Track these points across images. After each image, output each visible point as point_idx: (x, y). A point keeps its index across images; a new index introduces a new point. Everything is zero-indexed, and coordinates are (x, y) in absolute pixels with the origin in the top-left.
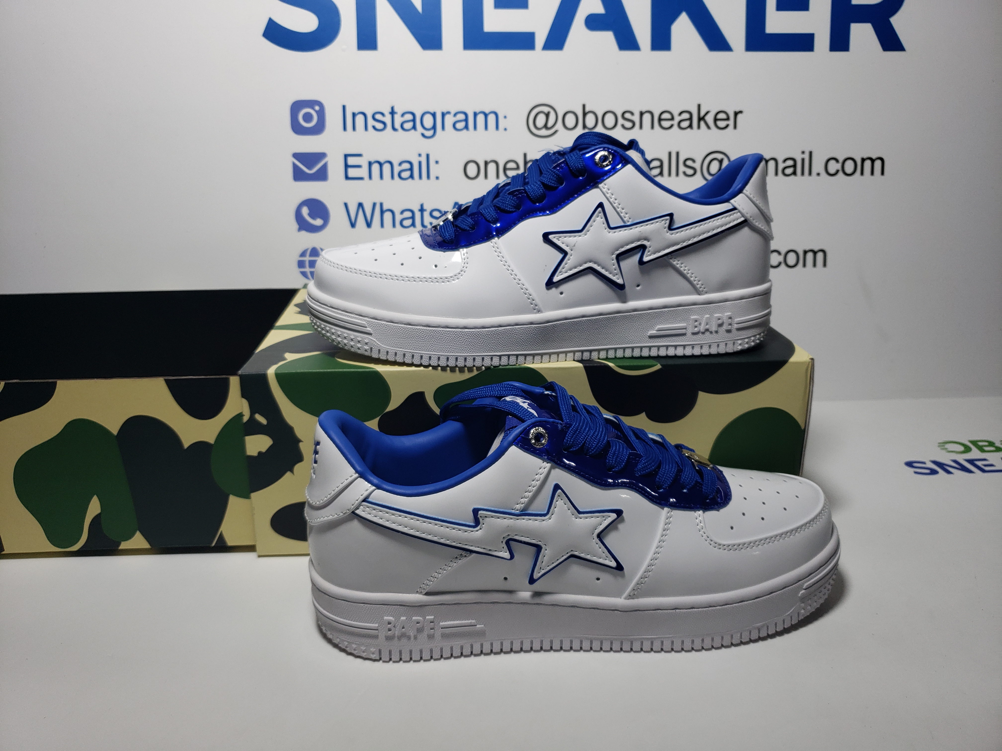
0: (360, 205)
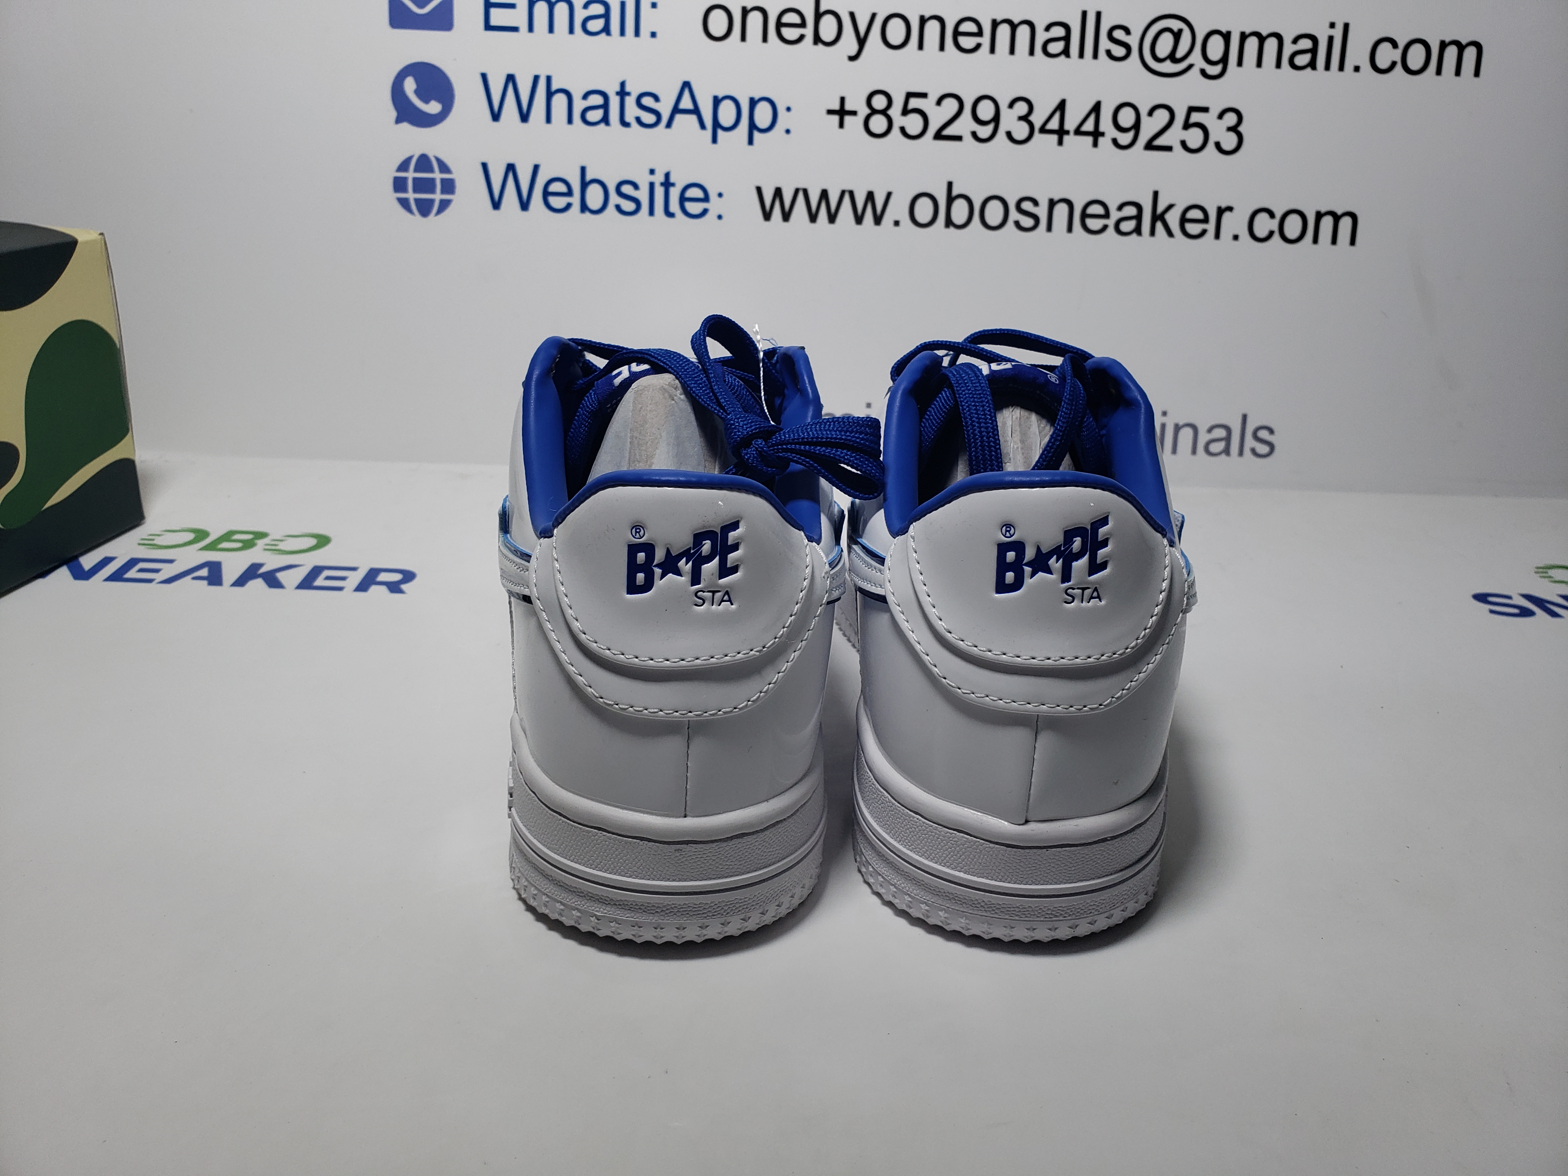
0: (511, 79)
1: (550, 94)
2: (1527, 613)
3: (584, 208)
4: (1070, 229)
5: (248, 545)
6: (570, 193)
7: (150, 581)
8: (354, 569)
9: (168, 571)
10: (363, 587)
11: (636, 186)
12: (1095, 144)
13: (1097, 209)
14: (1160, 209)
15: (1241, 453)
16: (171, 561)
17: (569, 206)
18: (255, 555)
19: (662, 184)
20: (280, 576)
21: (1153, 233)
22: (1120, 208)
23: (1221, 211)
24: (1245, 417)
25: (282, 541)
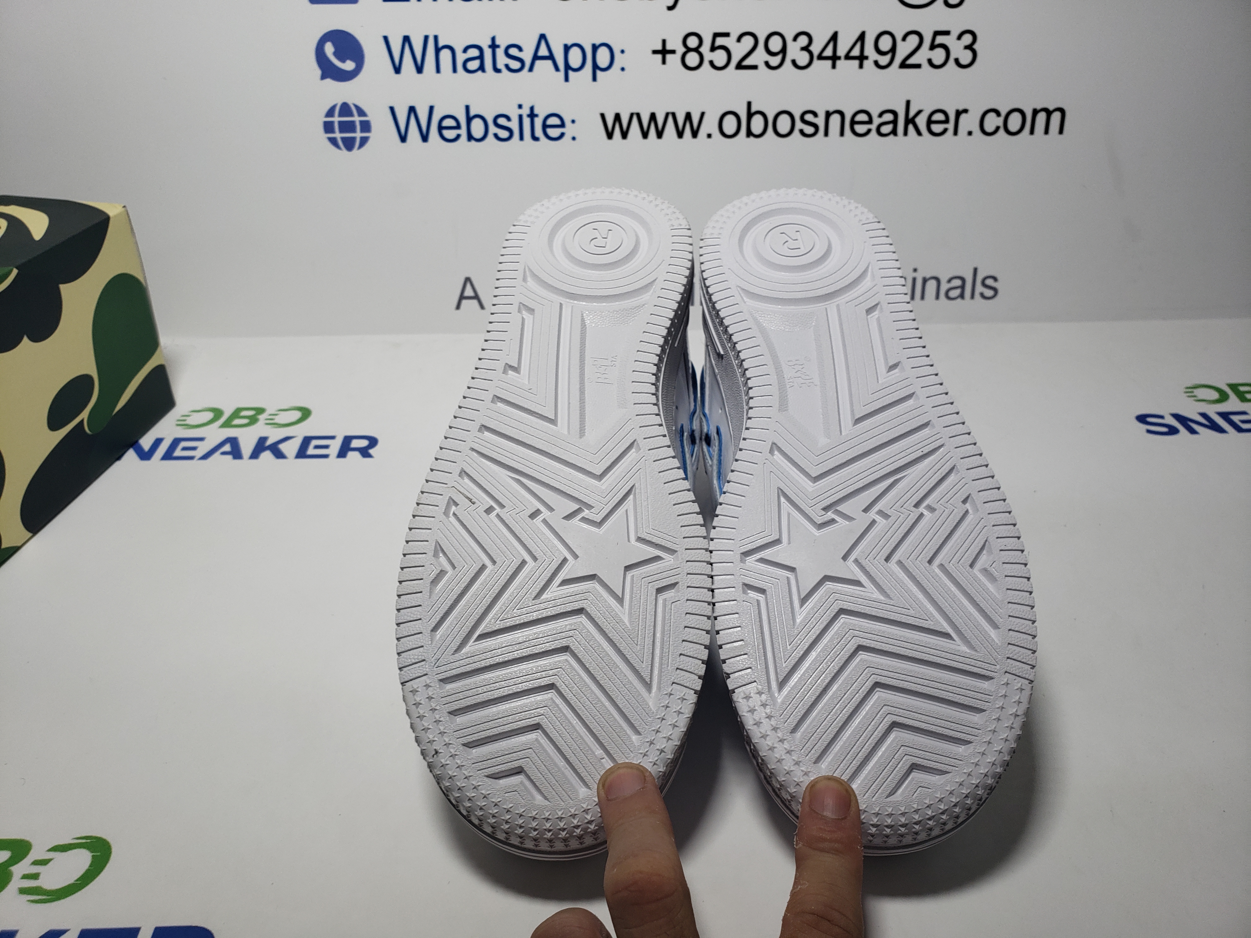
0: (406, 39)
1: (438, 50)
2: (1173, 431)
3: (470, 137)
4: (842, 134)
5: (253, 420)
6: (458, 127)
7: (191, 458)
8: (333, 438)
9: (203, 448)
10: (342, 454)
11: (508, 118)
12: (861, 66)
13: (862, 117)
14: (912, 114)
15: (973, 296)
16: (201, 439)
17: (458, 136)
18: (260, 430)
19: (529, 116)
20: (282, 447)
21: (906, 133)
22: (881, 115)
23: (958, 113)
24: (975, 270)
25: (276, 415)
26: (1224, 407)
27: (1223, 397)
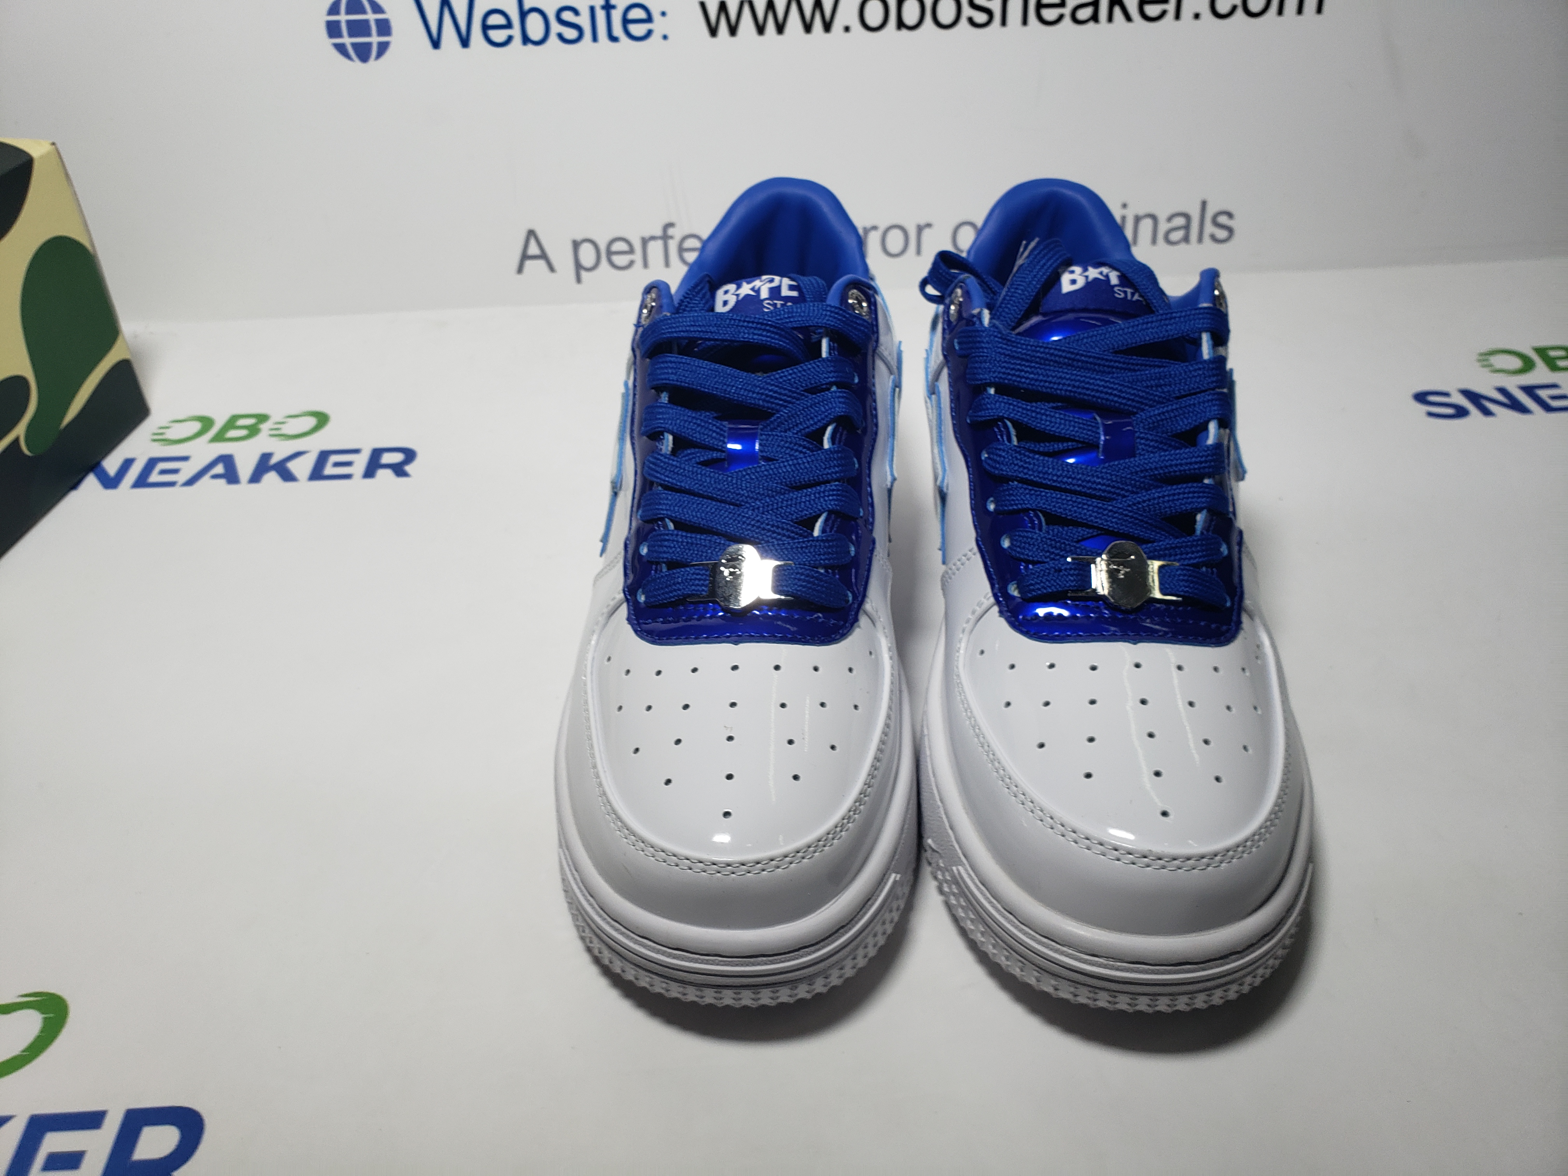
2: (1461, 412)
3: (526, 40)
4: (1025, 22)
5: (253, 431)
6: (509, 25)
7: (172, 484)
8: (356, 451)
9: (188, 470)
10: (369, 473)
11: (576, 12)
15: (1200, 240)
16: (185, 459)
17: (510, 39)
18: (262, 443)
19: (603, 8)
20: (292, 466)
21: (1110, 19)
24: (1204, 204)
25: (283, 423)
26: (1529, 379)
27: (1528, 365)
